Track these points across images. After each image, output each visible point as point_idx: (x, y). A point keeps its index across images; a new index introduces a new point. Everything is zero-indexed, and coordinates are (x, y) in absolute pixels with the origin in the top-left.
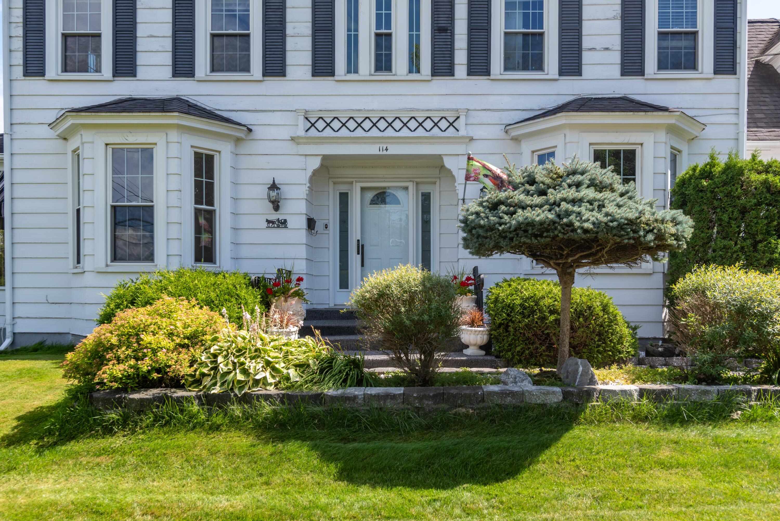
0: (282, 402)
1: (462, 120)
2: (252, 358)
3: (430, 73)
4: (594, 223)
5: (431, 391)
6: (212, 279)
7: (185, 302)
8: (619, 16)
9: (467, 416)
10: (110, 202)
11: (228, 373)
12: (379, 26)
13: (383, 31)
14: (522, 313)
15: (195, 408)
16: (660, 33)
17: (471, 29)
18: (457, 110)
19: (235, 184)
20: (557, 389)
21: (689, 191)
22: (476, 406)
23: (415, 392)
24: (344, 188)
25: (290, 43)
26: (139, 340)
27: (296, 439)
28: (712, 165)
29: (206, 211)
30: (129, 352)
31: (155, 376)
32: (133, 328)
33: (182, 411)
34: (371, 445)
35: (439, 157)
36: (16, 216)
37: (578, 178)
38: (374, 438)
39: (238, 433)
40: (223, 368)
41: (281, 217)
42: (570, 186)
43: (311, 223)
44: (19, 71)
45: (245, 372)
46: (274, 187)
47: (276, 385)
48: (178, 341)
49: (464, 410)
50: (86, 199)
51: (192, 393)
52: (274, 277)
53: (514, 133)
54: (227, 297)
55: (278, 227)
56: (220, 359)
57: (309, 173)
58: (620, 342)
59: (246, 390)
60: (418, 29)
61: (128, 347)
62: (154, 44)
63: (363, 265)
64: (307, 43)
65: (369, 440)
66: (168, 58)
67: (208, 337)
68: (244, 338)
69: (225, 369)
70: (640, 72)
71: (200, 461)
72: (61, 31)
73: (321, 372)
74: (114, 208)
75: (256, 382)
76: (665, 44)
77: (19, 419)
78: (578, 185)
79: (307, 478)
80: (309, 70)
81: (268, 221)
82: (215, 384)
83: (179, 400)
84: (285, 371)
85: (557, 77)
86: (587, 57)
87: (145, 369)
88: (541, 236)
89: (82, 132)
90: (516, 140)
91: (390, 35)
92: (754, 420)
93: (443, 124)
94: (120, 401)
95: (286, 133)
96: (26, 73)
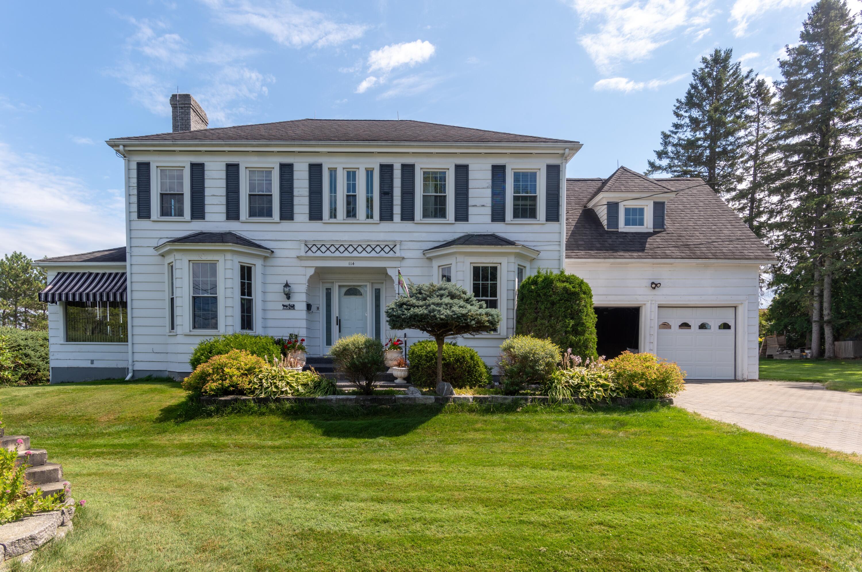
0: (296, 402)
1: (398, 247)
2: (280, 381)
3: (379, 219)
4: (446, 316)
5: (369, 397)
6: (253, 340)
7: (244, 352)
8: (490, 186)
9: (386, 409)
10: (192, 294)
11: (268, 388)
12: (348, 191)
13: (351, 194)
14: (426, 360)
15: (252, 404)
16: (514, 197)
17: (403, 193)
18: (395, 241)
19: (264, 283)
20: (433, 397)
21: (525, 292)
22: (391, 404)
23: (361, 398)
24: (328, 286)
25: (296, 201)
26: (223, 371)
27: (303, 419)
28: (538, 277)
29: (247, 299)
30: (218, 377)
31: (231, 389)
32: (219, 365)
33: (246, 406)
34: (339, 422)
35: (385, 269)
36: (134, 301)
37: (442, 292)
38: (340, 419)
39: (273, 416)
40: (265, 385)
41: (291, 303)
42: (438, 296)
43: (309, 307)
44: (135, 215)
45: (276, 387)
46: (287, 285)
47: (292, 394)
48: (242, 372)
49: (385, 406)
50: (177, 293)
51: (251, 397)
52: (287, 338)
53: (428, 255)
54: (263, 350)
55: (290, 309)
56: (264, 381)
57: (308, 277)
58: (480, 375)
59: (277, 396)
60: (372, 193)
61: (218, 375)
62: (215, 200)
63: (340, 331)
64: (306, 201)
65: (338, 420)
66: (223, 209)
67: (257, 370)
68: (275, 371)
69: (267, 386)
70: (503, 219)
71: (256, 428)
72: (159, 191)
73: (315, 388)
74: (194, 298)
75: (282, 392)
76: (517, 203)
77: (161, 410)
78: (441, 296)
79: (308, 435)
80: (307, 216)
81: (284, 306)
82: (262, 393)
83: (245, 400)
84: (296, 387)
85: (454, 222)
86: (471, 210)
87: (227, 385)
88: (421, 321)
89: (175, 253)
90: (430, 259)
91: (355, 196)
92: (527, 412)
93: (387, 249)
94: (215, 401)
95: (294, 254)
96: (140, 217)
